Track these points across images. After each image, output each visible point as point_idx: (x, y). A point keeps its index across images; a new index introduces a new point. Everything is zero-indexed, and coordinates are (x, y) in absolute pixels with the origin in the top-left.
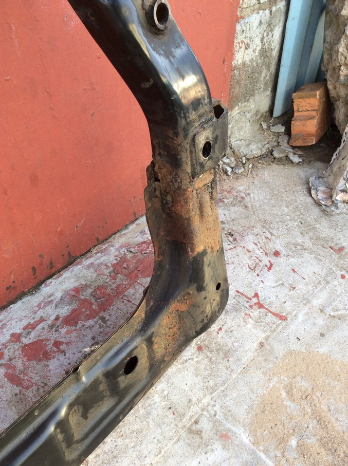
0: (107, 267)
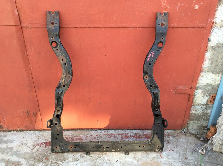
0: (144, 133)
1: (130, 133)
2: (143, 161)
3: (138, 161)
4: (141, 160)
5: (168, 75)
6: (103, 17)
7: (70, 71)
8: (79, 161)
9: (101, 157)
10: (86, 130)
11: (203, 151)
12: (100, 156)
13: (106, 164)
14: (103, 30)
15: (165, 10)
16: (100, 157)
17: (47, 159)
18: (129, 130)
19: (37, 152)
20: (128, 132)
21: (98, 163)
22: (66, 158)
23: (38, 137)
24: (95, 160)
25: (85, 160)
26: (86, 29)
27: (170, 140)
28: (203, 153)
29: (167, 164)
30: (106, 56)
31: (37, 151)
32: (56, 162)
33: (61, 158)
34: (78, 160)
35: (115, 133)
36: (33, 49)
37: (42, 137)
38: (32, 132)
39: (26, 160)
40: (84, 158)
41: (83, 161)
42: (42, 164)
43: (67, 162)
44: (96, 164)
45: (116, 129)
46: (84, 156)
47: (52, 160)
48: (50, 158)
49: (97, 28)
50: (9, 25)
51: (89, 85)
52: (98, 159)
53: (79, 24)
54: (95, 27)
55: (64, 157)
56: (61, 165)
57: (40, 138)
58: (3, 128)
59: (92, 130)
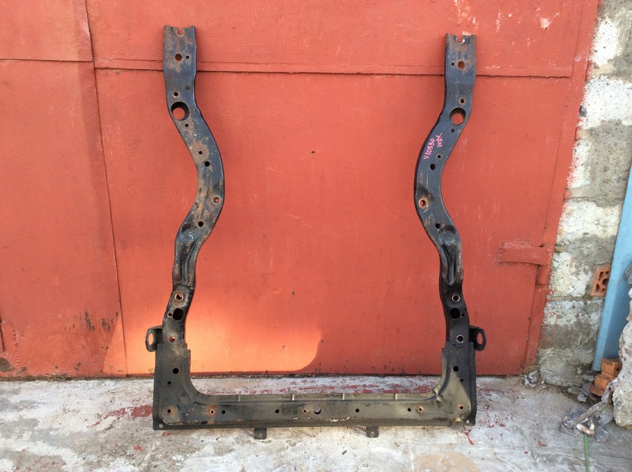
0: (416, 385)
1: (378, 384)
2: (419, 453)
3: (405, 452)
4: (414, 450)
5: (479, 208)
6: (308, 46)
7: (219, 183)
8: (233, 453)
9: (298, 445)
10: (252, 377)
11: (587, 425)
12: (293, 441)
13: (314, 460)
14: (308, 80)
15: (466, 31)
16: (295, 444)
17: (138, 448)
18: (373, 375)
19: (107, 432)
20: (370, 381)
21: (289, 458)
22: (194, 446)
23: (112, 395)
24: (280, 451)
25: (251, 451)
26: (264, 77)
27: (491, 400)
28: (588, 432)
29: (489, 460)
30: (313, 152)
31: (109, 428)
32: (166, 457)
33: (179, 445)
34: (230, 451)
35: (334, 384)
36: (119, 128)
37: (123, 394)
38: (93, 381)
39: (76, 451)
40: (248, 445)
41: (246, 453)
42: (123, 461)
43: (199, 457)
44: (285, 461)
45: (338, 375)
46: (249, 441)
47: (153, 451)
48: (149, 445)
49: (294, 76)
50: (63, 61)
51: (264, 236)
52: (287, 448)
53: (247, 63)
54: (288, 73)
55: (189, 444)
56: (179, 464)
57: (116, 396)
58: (9, 371)
59: (268, 378)
